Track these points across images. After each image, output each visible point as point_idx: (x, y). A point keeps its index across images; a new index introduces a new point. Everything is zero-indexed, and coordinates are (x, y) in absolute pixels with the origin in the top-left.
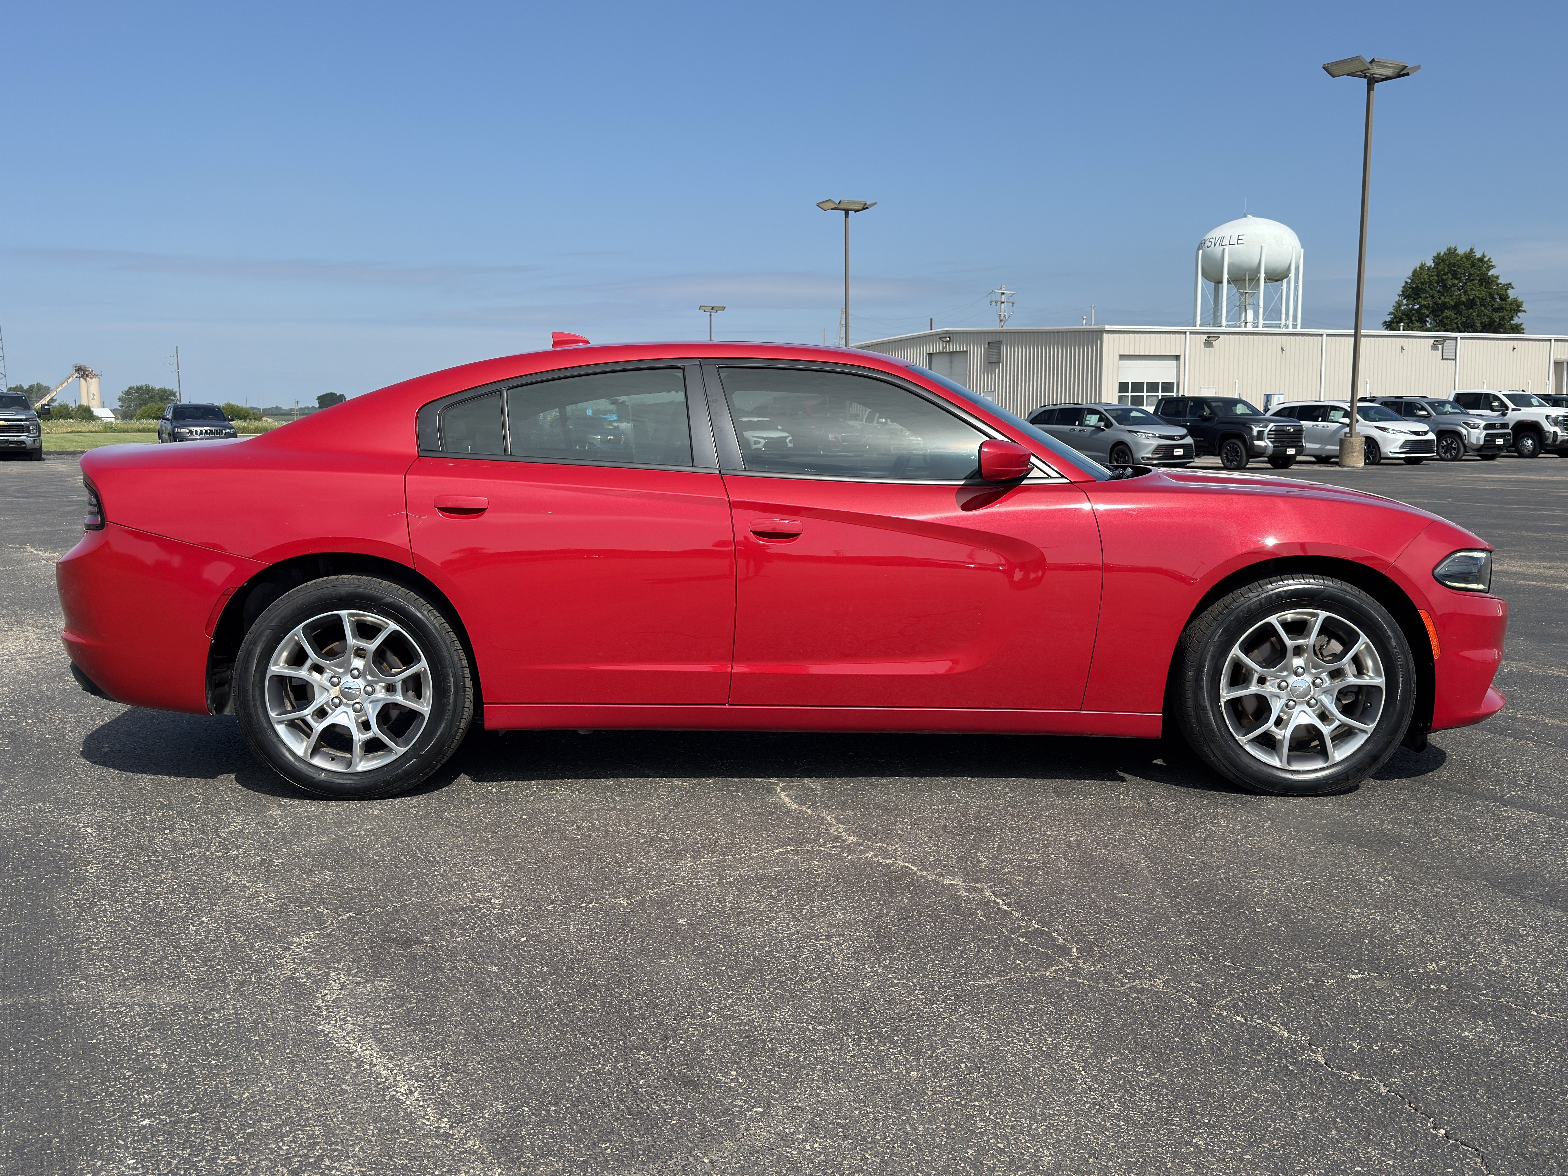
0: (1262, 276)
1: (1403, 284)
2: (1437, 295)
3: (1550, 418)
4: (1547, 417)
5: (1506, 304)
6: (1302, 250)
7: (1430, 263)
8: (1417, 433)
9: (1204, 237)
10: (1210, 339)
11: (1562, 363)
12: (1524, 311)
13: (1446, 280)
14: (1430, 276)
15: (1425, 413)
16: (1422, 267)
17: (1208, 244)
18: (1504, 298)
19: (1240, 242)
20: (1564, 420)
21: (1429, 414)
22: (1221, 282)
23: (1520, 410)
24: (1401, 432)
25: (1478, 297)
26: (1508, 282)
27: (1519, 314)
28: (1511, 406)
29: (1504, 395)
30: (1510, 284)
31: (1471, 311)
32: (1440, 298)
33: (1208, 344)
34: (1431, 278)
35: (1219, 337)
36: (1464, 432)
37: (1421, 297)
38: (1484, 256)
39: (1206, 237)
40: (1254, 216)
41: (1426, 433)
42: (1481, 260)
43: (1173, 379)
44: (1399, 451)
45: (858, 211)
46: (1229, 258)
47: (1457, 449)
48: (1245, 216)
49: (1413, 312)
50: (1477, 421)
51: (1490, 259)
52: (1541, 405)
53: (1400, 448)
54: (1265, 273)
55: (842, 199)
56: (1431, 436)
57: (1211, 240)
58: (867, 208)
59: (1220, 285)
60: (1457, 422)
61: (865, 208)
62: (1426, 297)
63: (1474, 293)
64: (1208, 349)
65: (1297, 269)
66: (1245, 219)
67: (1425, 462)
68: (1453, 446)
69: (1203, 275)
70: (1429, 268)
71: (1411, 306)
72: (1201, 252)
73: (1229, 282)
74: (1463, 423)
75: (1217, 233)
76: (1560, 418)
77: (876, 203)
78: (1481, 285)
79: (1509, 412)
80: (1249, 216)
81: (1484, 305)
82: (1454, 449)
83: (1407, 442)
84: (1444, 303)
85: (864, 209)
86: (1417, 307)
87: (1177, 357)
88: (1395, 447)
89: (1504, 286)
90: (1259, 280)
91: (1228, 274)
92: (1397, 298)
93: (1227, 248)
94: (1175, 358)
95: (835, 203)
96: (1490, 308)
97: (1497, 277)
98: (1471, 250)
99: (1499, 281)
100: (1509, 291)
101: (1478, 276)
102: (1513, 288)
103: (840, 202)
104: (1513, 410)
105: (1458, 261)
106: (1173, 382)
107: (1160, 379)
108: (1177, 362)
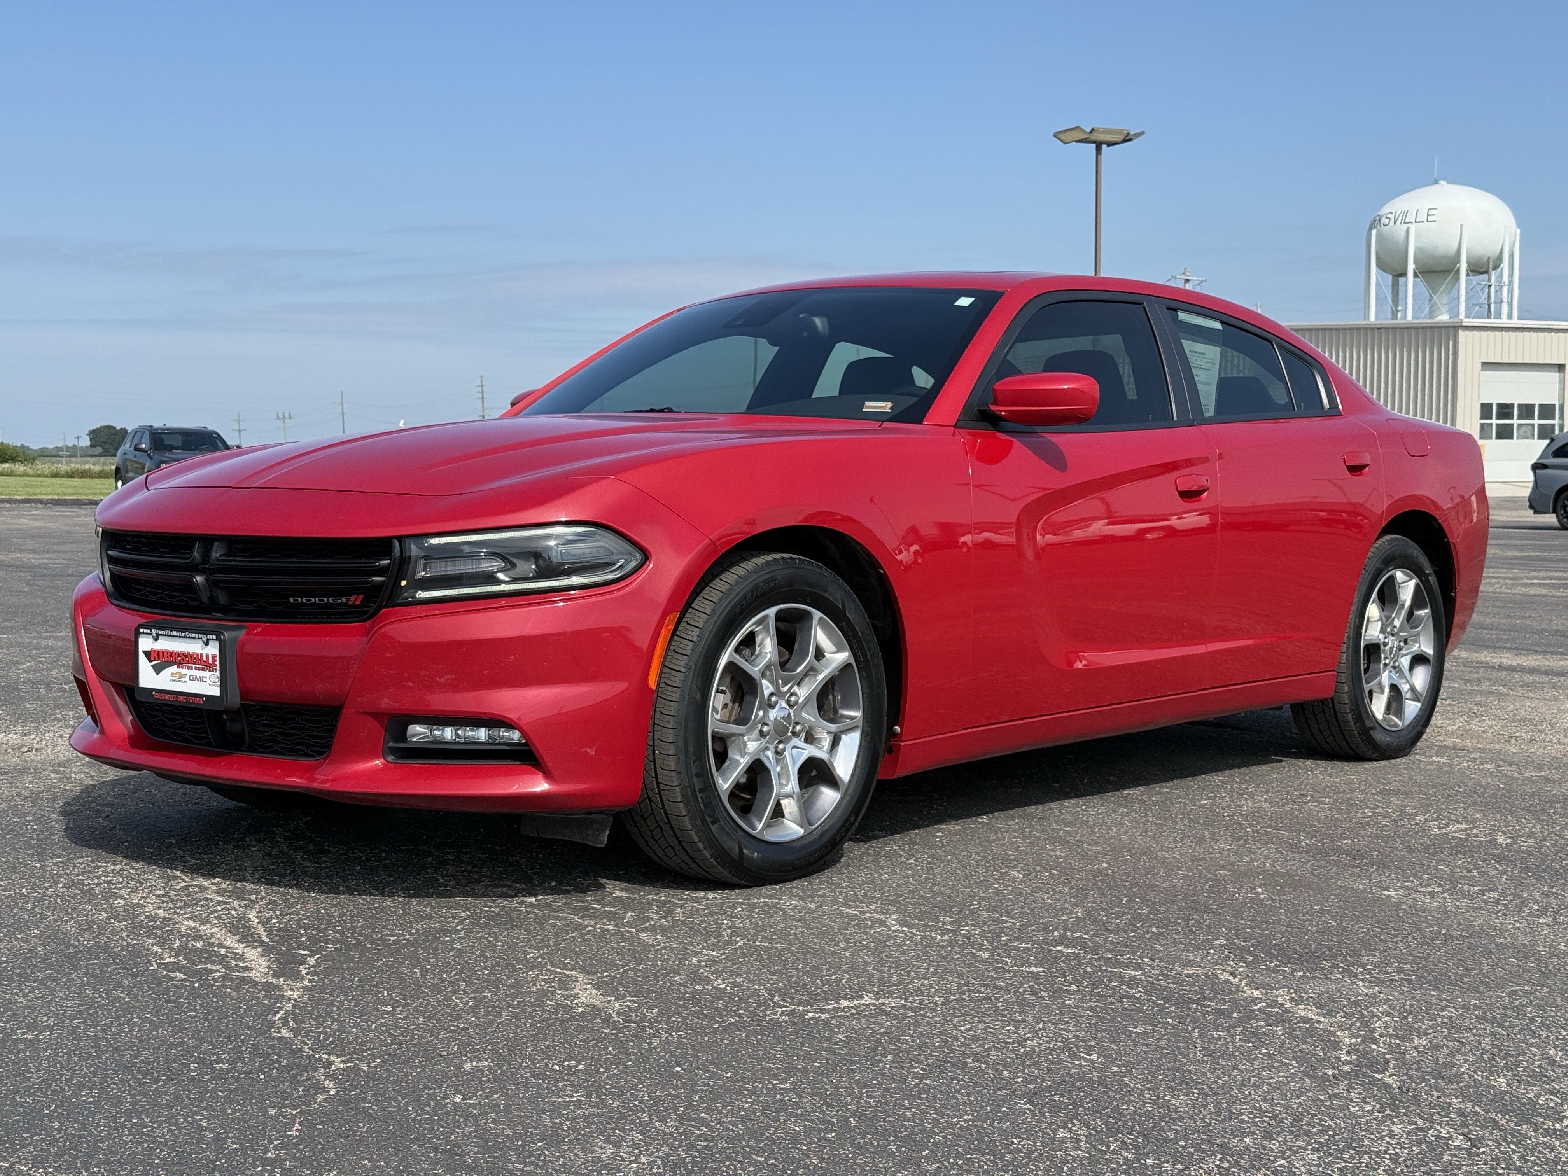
0: (1463, 266)
6: (1518, 231)
9: (1379, 210)
17: (1384, 220)
19: (1430, 218)
22: (1404, 274)
39: (1383, 212)
40: (1449, 182)
43: (1554, 400)
45: (1115, 144)
46: (1416, 241)
48: (1436, 182)
54: (1468, 262)
55: (1096, 126)
57: (1390, 215)
58: (1130, 140)
59: (1402, 279)
61: (1127, 139)
65: (1512, 256)
66: (1436, 186)
69: (1378, 265)
72: (1374, 232)
73: (1416, 275)
75: (1396, 206)
77: (1143, 133)
80: (1443, 183)
85: (1125, 141)
87: (1561, 367)
90: (1458, 271)
91: (1415, 263)
93: (1413, 228)
94: (1558, 368)
95: (1085, 132)
103: (1093, 130)
106: (1554, 405)
107: (1537, 400)
108: (1562, 374)
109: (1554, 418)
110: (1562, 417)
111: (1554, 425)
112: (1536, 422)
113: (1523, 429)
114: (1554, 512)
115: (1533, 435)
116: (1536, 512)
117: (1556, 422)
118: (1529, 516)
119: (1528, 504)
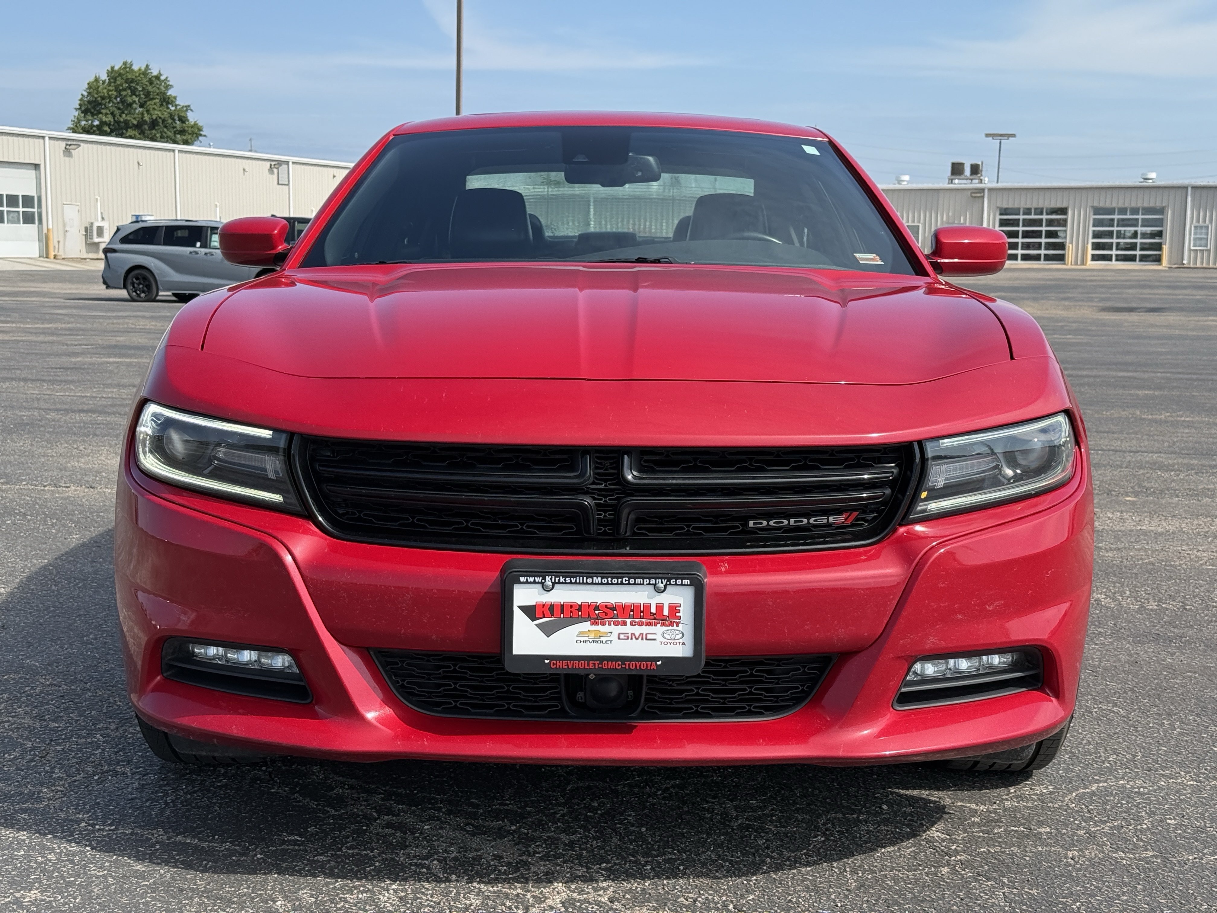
1: (80, 97)
2: (117, 112)
5: (188, 127)
7: (104, 77)
10: (71, 147)
12: (205, 136)
13: (125, 96)
14: (109, 91)
16: (97, 80)
18: (183, 120)
25: (160, 118)
26: (186, 104)
27: (200, 138)
30: (189, 106)
31: (154, 131)
32: (120, 116)
33: (67, 152)
34: (110, 93)
35: (79, 146)
37: (102, 113)
38: (160, 74)
42: (157, 77)
43: (32, 192)
49: (94, 128)
51: (167, 78)
62: (106, 114)
63: (156, 112)
64: (67, 159)
70: (104, 82)
71: (90, 122)
78: (162, 105)
81: (165, 127)
84: (126, 122)
86: (96, 123)
87: (36, 166)
89: (183, 107)
92: (76, 114)
94: (33, 167)
96: (173, 131)
97: (175, 98)
98: (147, 66)
99: (177, 103)
100: (188, 114)
101: (158, 94)
102: (191, 110)
105: (136, 77)
106: (33, 197)
107: (20, 192)
108: (38, 172)
109: (33, 207)
110: (40, 206)
111: (34, 213)
112: (21, 209)
113: (12, 215)
114: (125, 287)
115: (19, 220)
116: (108, 287)
117: (35, 210)
118: (100, 290)
119: (102, 280)
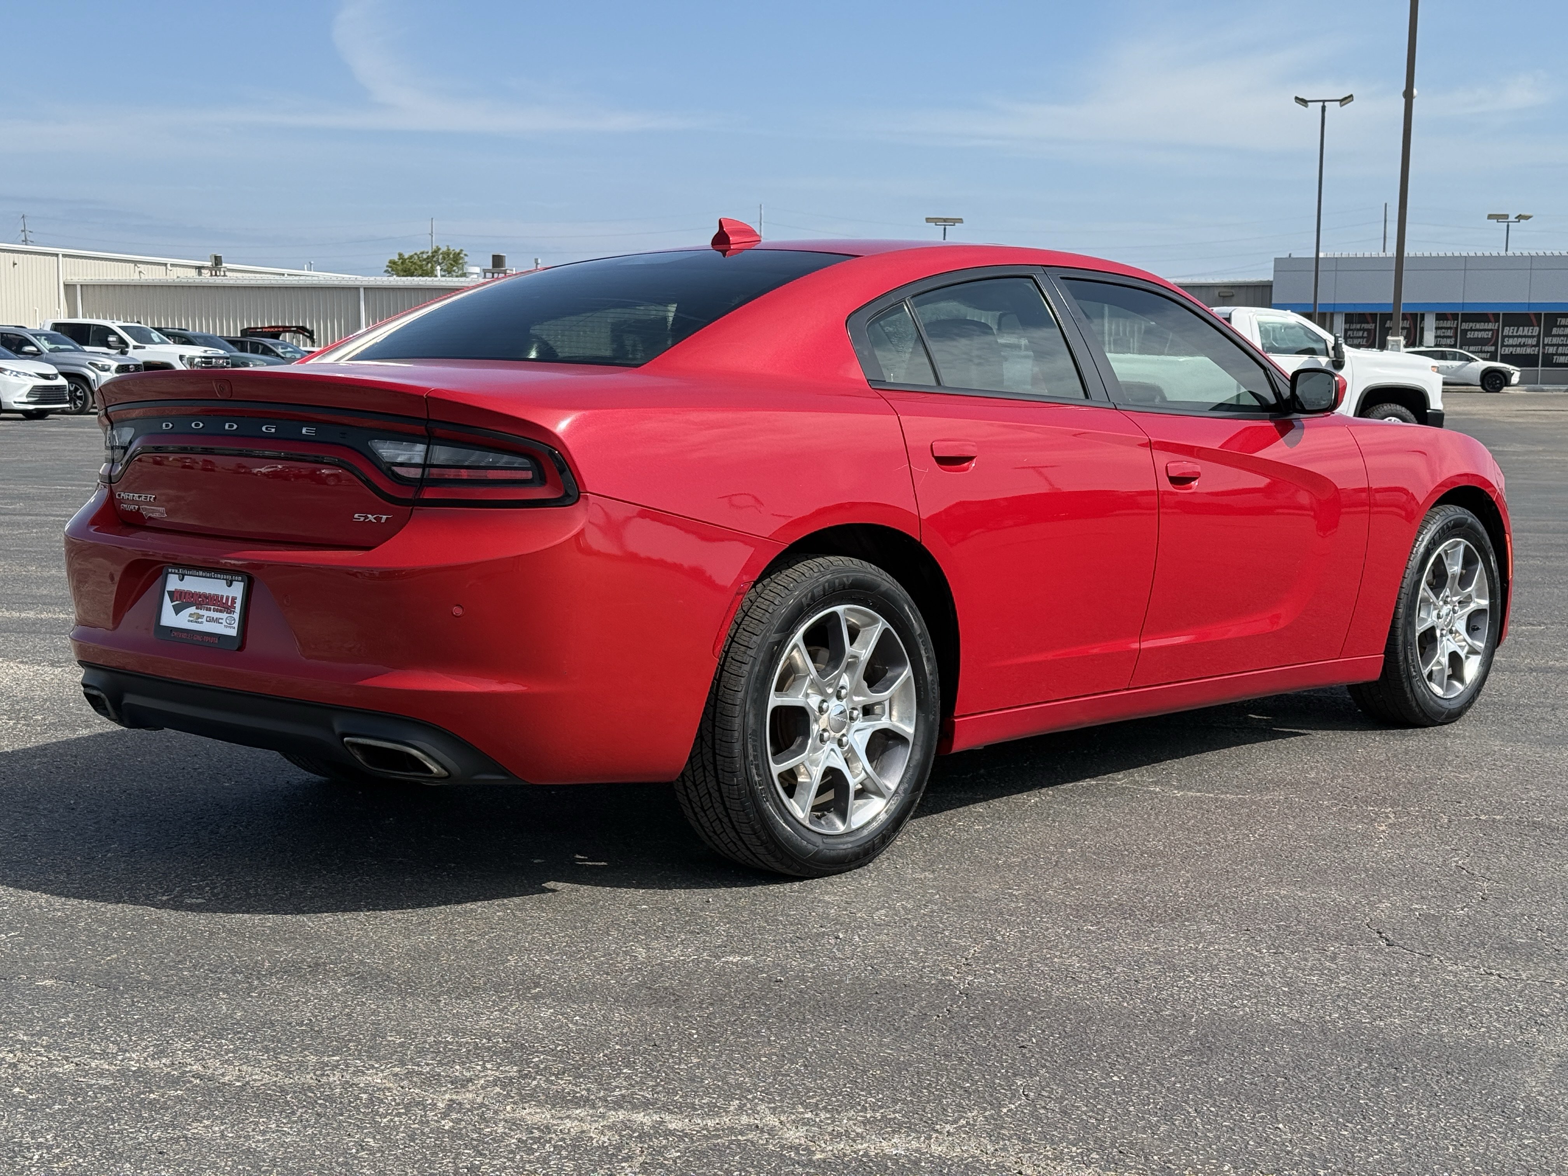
3: (186, 359)
4: (181, 357)
8: (46, 377)
11: (75, 286)
15: (34, 349)
20: (202, 362)
21: (39, 350)
23: (144, 348)
24: (25, 374)
28: (132, 342)
29: (120, 327)
36: (92, 375)
41: (55, 377)
44: (26, 400)
47: (84, 399)
50: (107, 362)
52: (163, 342)
53: (28, 396)
56: (62, 381)
60: (81, 362)
67: (50, 416)
68: (78, 394)
74: (90, 363)
76: (197, 360)
79: (130, 350)
82: (80, 398)
83: (35, 390)
88: (21, 396)
104: (135, 347)
